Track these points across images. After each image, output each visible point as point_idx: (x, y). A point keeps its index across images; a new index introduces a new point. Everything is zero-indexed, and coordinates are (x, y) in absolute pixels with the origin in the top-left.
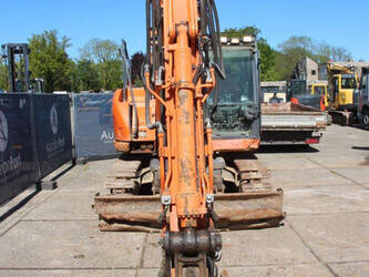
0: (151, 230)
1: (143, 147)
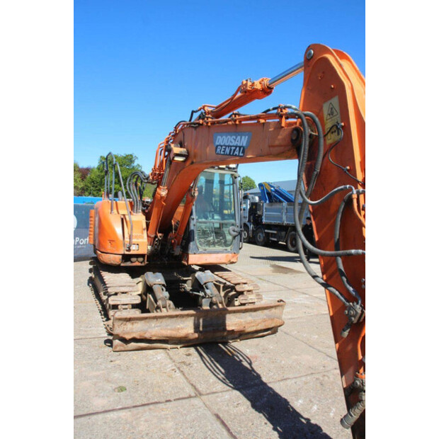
0: (169, 346)
1: (133, 259)
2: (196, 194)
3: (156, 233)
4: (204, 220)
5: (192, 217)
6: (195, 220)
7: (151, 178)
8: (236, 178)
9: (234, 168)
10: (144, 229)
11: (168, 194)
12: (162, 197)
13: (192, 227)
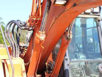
2: (71, 37)
3: (35, 75)
4: (76, 60)
5: (66, 58)
6: (68, 60)
7: (28, 24)
8: (99, 21)
9: (97, 13)
10: (24, 72)
11: (46, 38)
12: (41, 41)
13: (66, 67)
